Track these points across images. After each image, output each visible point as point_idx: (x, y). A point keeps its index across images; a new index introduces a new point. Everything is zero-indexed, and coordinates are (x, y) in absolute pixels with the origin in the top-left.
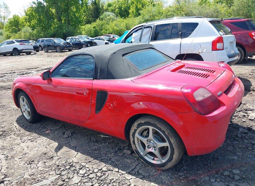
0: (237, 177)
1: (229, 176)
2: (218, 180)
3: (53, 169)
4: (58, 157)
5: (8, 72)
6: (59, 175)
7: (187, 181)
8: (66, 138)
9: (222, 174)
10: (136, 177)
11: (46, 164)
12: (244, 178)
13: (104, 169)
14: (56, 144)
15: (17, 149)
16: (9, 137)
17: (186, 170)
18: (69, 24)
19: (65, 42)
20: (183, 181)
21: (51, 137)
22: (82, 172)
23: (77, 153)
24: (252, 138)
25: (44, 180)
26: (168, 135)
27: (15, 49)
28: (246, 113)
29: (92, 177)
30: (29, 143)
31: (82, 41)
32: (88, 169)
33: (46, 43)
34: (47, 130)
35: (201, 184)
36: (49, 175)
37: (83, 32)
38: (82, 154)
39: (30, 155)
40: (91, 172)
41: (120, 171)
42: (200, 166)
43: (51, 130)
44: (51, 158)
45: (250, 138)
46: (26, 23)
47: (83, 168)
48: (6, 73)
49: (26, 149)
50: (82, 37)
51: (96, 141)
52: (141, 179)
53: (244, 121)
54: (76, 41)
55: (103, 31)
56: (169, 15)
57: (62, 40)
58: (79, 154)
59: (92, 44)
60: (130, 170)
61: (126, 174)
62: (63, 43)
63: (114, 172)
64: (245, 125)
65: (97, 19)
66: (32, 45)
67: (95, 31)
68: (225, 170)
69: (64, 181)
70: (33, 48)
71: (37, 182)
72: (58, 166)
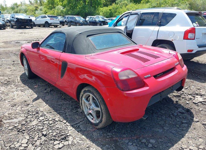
0: (150, 145)
1: (145, 143)
2: (134, 144)
3: (24, 113)
4: (33, 105)
5: (34, 39)
6: (26, 118)
7: (111, 140)
8: (45, 93)
9: (140, 141)
10: (75, 130)
11: (23, 108)
12: (155, 148)
13: (57, 119)
14: (36, 96)
15: (11, 95)
16: (10, 86)
17: (115, 132)
18: (91, 5)
19: (83, 20)
20: (107, 140)
21: (35, 91)
22: (41, 118)
23: (46, 105)
24: (185, 118)
25: (15, 119)
26: (100, 102)
27: (47, 22)
28: (194, 97)
29: (46, 123)
30: (20, 93)
31: (97, 20)
32: (46, 117)
33: (70, 20)
34: (36, 85)
35: (120, 144)
36: (20, 116)
37: (101, 13)
38: (48, 106)
39: (16, 101)
40: (47, 119)
41: (67, 123)
42: (127, 131)
43: (38, 85)
44: (28, 105)
45: (183, 118)
46: (60, 3)
47: (44, 116)
48: (33, 39)
49: (16, 96)
50: (99, 17)
51: (64, 98)
52: (78, 131)
53: (187, 103)
54: (93, 20)
55: (117, 13)
56: (174, 4)
57: (82, 18)
58: (47, 105)
59: (104, 23)
60: (74, 123)
61: (70, 126)
62: (82, 21)
63: (62, 123)
64: (187, 107)
65: (113, 3)
66: (59, 20)
67: (110, 13)
68: (144, 138)
69: (26, 122)
70: (59, 23)
71: (10, 119)
72: (29, 111)
